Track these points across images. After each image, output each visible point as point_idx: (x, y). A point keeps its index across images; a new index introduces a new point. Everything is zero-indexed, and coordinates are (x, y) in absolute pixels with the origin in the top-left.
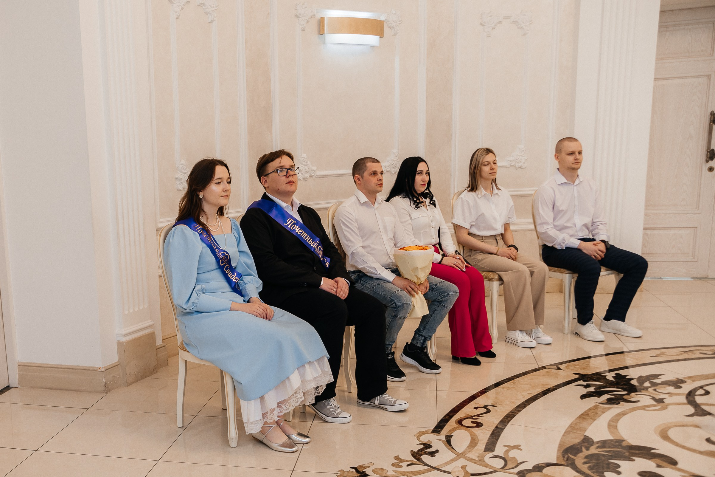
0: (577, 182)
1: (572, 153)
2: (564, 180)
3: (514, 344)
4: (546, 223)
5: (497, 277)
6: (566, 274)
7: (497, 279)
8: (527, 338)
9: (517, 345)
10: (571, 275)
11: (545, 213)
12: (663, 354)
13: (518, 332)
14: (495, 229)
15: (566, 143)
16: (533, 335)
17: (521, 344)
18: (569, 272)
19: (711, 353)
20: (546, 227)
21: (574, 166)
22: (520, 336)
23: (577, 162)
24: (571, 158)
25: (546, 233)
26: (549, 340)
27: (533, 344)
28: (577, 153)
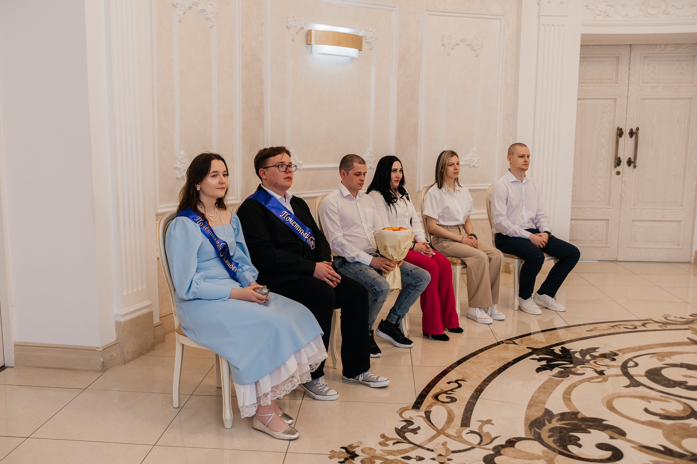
0: (524, 181)
1: (522, 156)
2: (515, 179)
3: (473, 320)
4: (501, 215)
5: (459, 261)
6: (516, 259)
7: (459, 263)
8: (485, 315)
9: (476, 321)
10: (520, 260)
11: (500, 207)
12: (595, 328)
13: (477, 309)
14: (459, 220)
15: (518, 147)
16: (489, 312)
17: (479, 320)
18: (518, 257)
19: (632, 327)
20: (501, 218)
21: (524, 167)
22: (479, 313)
23: (526, 164)
24: (521, 160)
25: (500, 224)
26: (502, 317)
27: (490, 321)
28: (526, 157)
